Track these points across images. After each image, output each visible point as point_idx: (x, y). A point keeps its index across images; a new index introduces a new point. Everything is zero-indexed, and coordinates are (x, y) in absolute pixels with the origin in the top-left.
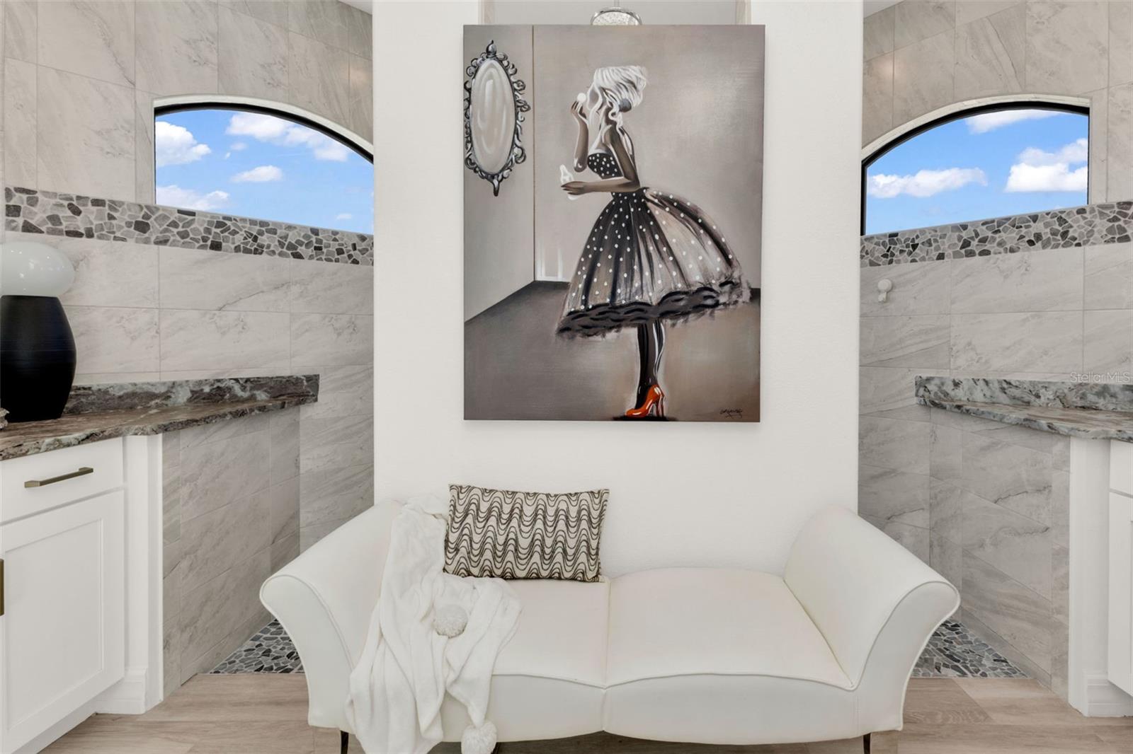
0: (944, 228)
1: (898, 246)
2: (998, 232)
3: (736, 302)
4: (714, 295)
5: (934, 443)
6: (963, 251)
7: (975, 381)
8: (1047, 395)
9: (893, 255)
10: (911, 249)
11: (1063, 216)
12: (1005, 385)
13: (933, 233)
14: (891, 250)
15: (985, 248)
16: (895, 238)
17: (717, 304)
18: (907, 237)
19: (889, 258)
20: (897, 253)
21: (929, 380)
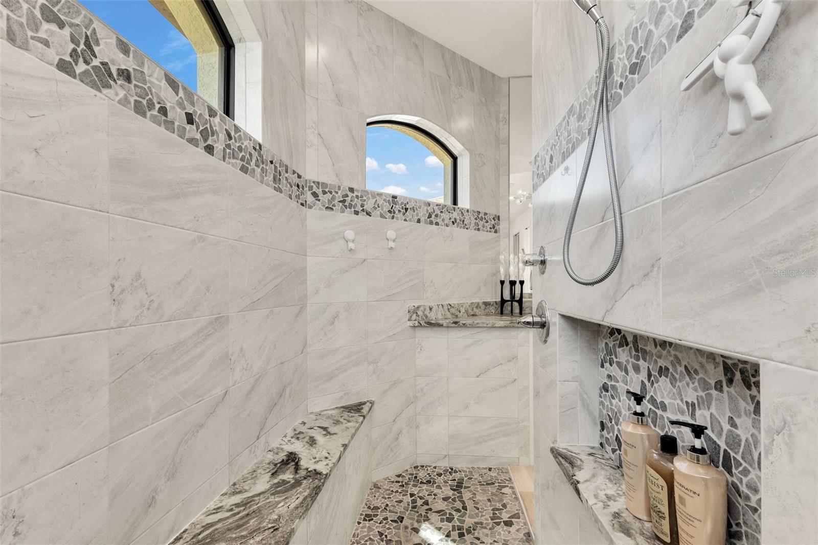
0: (420, 201)
1: (397, 206)
2: (442, 212)
5: (419, 352)
6: (428, 220)
7: (438, 306)
8: (463, 310)
9: (394, 213)
10: (404, 211)
11: (463, 211)
12: (449, 307)
13: (415, 203)
14: (393, 208)
15: (437, 221)
16: (396, 200)
18: (402, 201)
19: (393, 214)
20: (397, 212)
21: (418, 307)
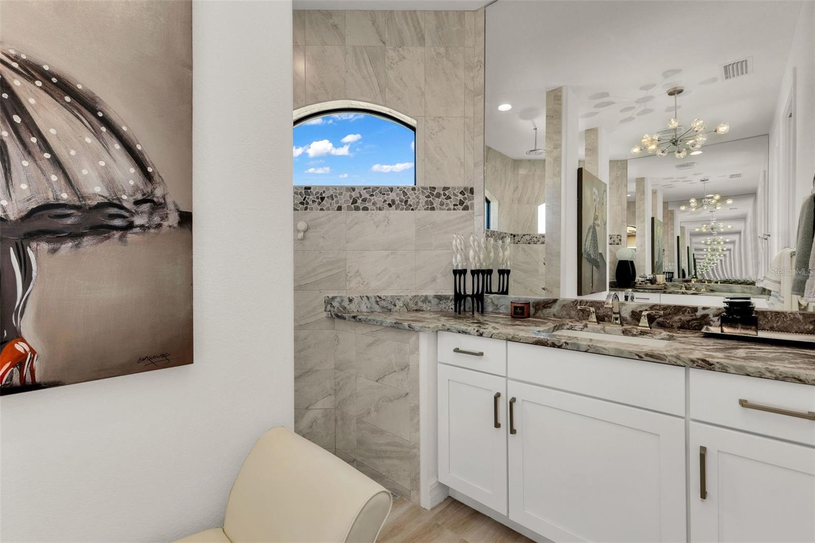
0: (341, 187)
1: (311, 197)
2: (372, 195)
3: (159, 226)
4: (127, 214)
5: (337, 344)
6: (353, 206)
7: (361, 297)
8: (400, 304)
9: (307, 203)
10: (320, 200)
11: (405, 190)
12: (378, 300)
13: (335, 191)
14: (306, 199)
15: (366, 206)
16: (309, 191)
17: (130, 226)
18: (317, 191)
19: (305, 206)
20: (310, 203)
21: (333, 298)
